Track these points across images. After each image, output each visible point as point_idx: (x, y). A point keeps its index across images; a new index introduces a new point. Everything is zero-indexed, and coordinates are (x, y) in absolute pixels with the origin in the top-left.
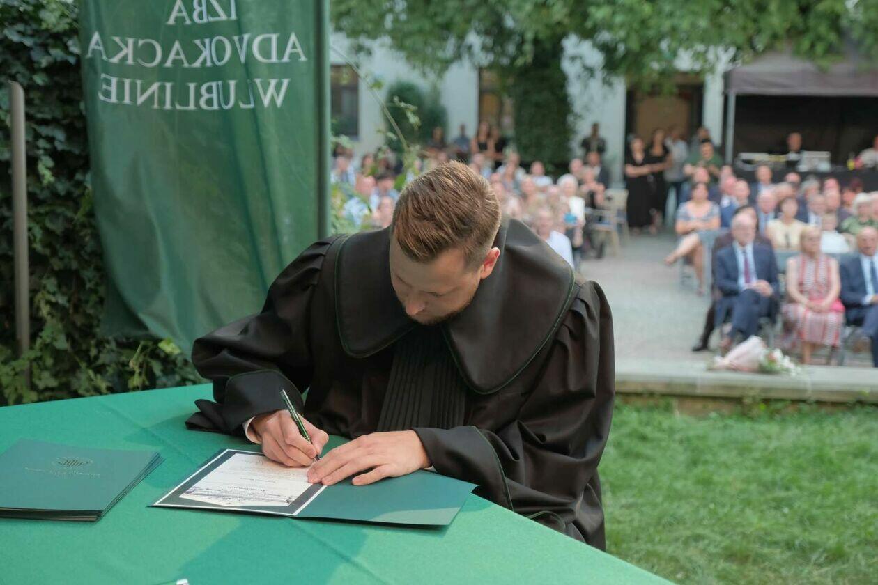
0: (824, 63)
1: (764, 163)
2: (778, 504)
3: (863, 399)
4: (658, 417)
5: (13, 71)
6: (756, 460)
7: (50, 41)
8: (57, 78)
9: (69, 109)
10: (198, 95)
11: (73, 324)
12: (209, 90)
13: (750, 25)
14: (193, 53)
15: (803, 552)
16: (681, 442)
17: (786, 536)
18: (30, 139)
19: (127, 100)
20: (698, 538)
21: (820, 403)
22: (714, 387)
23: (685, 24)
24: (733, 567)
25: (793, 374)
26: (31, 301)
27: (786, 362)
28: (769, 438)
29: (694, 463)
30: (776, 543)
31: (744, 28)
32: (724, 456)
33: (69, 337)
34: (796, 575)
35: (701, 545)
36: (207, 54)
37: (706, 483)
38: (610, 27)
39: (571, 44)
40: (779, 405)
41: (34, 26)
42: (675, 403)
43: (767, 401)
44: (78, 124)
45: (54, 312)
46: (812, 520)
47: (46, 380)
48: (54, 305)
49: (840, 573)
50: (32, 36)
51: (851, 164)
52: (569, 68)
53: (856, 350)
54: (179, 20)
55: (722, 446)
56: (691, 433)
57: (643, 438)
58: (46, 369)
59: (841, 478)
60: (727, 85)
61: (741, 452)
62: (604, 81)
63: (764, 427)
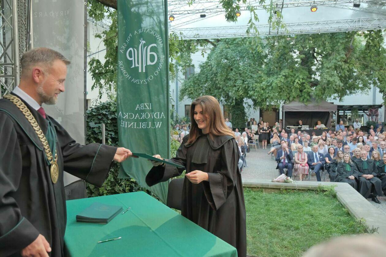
0: (306, 104)
1: (293, 128)
2: (285, 216)
3: (310, 189)
4: (259, 193)
5: (104, 120)
6: (282, 204)
7: (112, 113)
8: (113, 121)
9: (115, 128)
10: (142, 125)
11: (115, 175)
12: (144, 124)
13: (288, 95)
14: (141, 116)
15: (289, 228)
16: (264, 200)
17: (285, 224)
18: (107, 135)
19: (126, 127)
20: (264, 224)
21: (299, 190)
22: (273, 186)
23: (272, 95)
24: (271, 231)
25: (293, 183)
27: (291, 180)
28: (285, 199)
29: (266, 205)
30: (283, 225)
31: (286, 96)
32: (274, 204)
33: (114, 178)
34: (287, 233)
35: (264, 226)
36: (144, 116)
37: (268, 210)
38: (254, 96)
39: (245, 100)
40: (289, 190)
41: (109, 110)
42: (264, 190)
43: (286, 189)
44: (117, 131)
45: (111, 173)
46: (293, 219)
47: (109, 188)
49: (297, 233)
50: (108, 112)
51: (315, 128)
52: (244, 105)
53: (312, 176)
54: (138, 109)
55: (274, 201)
56: (267, 197)
57: (255, 199)
58: (109, 185)
59: (302, 209)
60: (283, 109)
61: (278, 202)
62: (254, 108)
63: (285, 196)
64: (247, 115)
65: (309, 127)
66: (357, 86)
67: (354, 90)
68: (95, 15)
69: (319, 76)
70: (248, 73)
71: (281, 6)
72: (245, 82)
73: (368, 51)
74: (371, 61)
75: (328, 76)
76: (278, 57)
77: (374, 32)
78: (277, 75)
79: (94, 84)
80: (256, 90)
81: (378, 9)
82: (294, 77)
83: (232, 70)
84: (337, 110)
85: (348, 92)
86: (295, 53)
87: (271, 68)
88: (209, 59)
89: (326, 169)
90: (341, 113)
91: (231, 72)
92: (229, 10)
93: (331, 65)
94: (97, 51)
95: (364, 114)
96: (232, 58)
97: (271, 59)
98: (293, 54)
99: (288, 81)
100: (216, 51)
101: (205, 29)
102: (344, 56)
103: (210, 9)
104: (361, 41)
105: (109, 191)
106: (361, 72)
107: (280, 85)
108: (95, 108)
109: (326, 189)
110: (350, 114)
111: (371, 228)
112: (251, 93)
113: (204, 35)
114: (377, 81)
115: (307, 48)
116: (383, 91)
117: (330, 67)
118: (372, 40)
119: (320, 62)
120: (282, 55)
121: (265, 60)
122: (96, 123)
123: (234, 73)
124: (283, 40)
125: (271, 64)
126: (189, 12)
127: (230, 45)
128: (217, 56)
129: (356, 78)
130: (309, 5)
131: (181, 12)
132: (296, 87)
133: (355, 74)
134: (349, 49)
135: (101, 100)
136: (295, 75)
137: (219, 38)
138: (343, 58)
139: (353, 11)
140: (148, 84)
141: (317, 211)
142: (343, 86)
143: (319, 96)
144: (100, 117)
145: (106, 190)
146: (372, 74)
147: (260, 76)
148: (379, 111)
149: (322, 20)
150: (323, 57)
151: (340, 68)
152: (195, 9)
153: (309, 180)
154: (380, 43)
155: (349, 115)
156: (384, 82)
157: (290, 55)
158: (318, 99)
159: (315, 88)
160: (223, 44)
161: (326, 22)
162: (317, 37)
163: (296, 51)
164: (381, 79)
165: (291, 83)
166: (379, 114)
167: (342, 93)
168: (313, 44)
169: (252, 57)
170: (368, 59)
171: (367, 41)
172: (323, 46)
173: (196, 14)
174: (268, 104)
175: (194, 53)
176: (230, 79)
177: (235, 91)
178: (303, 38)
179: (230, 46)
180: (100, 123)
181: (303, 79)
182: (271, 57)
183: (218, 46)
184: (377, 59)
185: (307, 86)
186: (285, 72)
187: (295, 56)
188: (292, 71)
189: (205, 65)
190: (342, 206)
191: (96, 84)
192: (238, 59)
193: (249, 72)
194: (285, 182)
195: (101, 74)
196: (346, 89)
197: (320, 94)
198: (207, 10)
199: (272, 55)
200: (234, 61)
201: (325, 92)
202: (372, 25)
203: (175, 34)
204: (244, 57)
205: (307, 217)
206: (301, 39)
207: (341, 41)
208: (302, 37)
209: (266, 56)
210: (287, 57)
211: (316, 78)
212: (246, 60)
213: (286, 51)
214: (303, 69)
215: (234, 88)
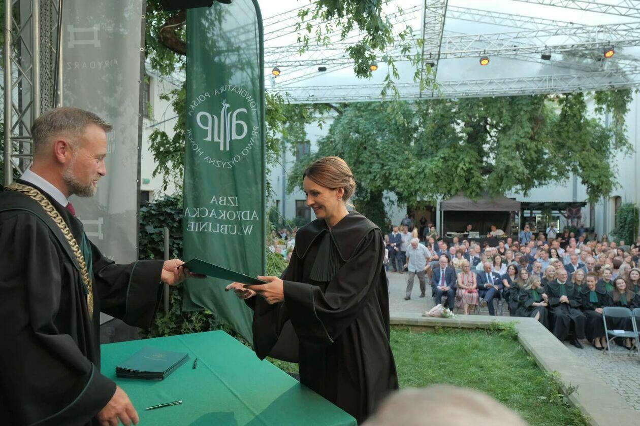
0: (475, 199)
1: (456, 236)
2: (441, 367)
3: (479, 327)
4: (404, 333)
5: (168, 222)
6: (437, 351)
7: (179, 212)
8: (180, 224)
10: (220, 228)
13: (448, 186)
16: (411, 343)
18: (171, 244)
19: (197, 230)
21: (462, 328)
22: (424, 322)
23: (424, 187)
25: (454, 318)
26: (170, 298)
27: (451, 313)
28: (442, 342)
29: (414, 352)
31: (446, 187)
32: (425, 349)
35: (410, 383)
37: (416, 359)
38: (398, 187)
39: (385, 193)
40: (449, 329)
41: (175, 207)
42: (410, 328)
43: (443, 328)
45: (176, 302)
46: (452, 373)
47: (173, 325)
48: (176, 299)
50: (174, 210)
51: (488, 236)
52: (384, 200)
55: (425, 345)
56: (415, 340)
58: (173, 321)
59: (467, 357)
60: (441, 208)
61: (431, 347)
62: (398, 206)
63: (442, 338)
64: (388, 215)
65: (480, 235)
66: (550, 173)
67: (545, 180)
68: (161, 66)
69: (494, 159)
70: (389, 153)
71: (437, 56)
72: (386, 166)
73: (565, 123)
74: (568, 138)
75: (507, 159)
76: (434, 131)
77: (572, 95)
78: (432, 157)
79: (158, 167)
80: (401, 178)
81: (578, 62)
82: (456, 160)
83: (365, 148)
84: (520, 210)
85: (536, 183)
86: (458, 124)
87: (425, 145)
88: (332, 132)
89: (504, 297)
90: (527, 213)
91: (364, 152)
92: (360, 61)
93: (511, 142)
94: (163, 120)
95: (560, 215)
96: (366, 132)
97: (424, 133)
98: (456, 127)
99: (448, 166)
100: (341, 120)
101: (327, 88)
102: (530, 131)
103: (332, 60)
104: (555, 109)
105: (174, 329)
106: (555, 153)
107: (436, 172)
108: (156, 205)
109: (503, 328)
110: (540, 215)
111: (567, 386)
112: (393, 183)
113: (323, 96)
114: (578, 167)
115: (475, 118)
116: (587, 182)
117: (510, 146)
118: (570, 108)
119: (495, 138)
120: (439, 128)
121: (415, 135)
122: (155, 227)
123: (368, 154)
124: (441, 106)
125: (424, 141)
126: (302, 63)
127: (363, 112)
128: (344, 129)
129: (549, 162)
130: (478, 55)
131: (290, 64)
132: (460, 176)
133: (546, 157)
134: (537, 120)
135: (166, 192)
136: (458, 157)
137: (347, 102)
138: (528, 133)
139: (541, 65)
140: (233, 168)
141: (489, 361)
142: (529, 174)
143: (493, 188)
144: (162, 218)
145: (169, 328)
146: (570, 157)
147: (407, 158)
148: (582, 211)
149: (498, 77)
150: (499, 130)
151: (524, 147)
152: (311, 59)
153: (479, 314)
154: (582, 112)
155: (539, 217)
156: (588, 169)
157: (450, 128)
158: (492, 194)
159: (488, 176)
160: (353, 110)
161: (502, 81)
162: (490, 102)
163: (460, 121)
164: (583, 165)
165: (453, 169)
166: (583, 216)
167: (527, 184)
168: (484, 112)
169: (395, 130)
170: (564, 135)
171: (563, 109)
172: (499, 114)
173: (312, 67)
174: (418, 199)
175: (310, 123)
176: (362, 163)
177: (371, 180)
178: (469, 103)
179: (363, 114)
180: (161, 227)
181: (470, 163)
182: (424, 130)
183: (346, 113)
184: (577, 135)
185: (477, 173)
186: (444, 152)
187: (458, 129)
188: (454, 152)
189: (326, 141)
190: (525, 352)
191: (159, 167)
192: (375, 133)
193: (391, 153)
194: (443, 316)
195: (167, 152)
196: (533, 178)
197: (495, 185)
198: (329, 60)
199: (424, 128)
200: (369, 135)
201: (503, 183)
202: (569, 85)
203: (278, 95)
204: (384, 130)
205: (473, 369)
206: (467, 105)
207: (525, 108)
208: (467, 102)
209: (416, 129)
210: (447, 130)
211: (489, 162)
212: (387, 135)
213: (446, 121)
214: (470, 148)
215: (369, 176)
